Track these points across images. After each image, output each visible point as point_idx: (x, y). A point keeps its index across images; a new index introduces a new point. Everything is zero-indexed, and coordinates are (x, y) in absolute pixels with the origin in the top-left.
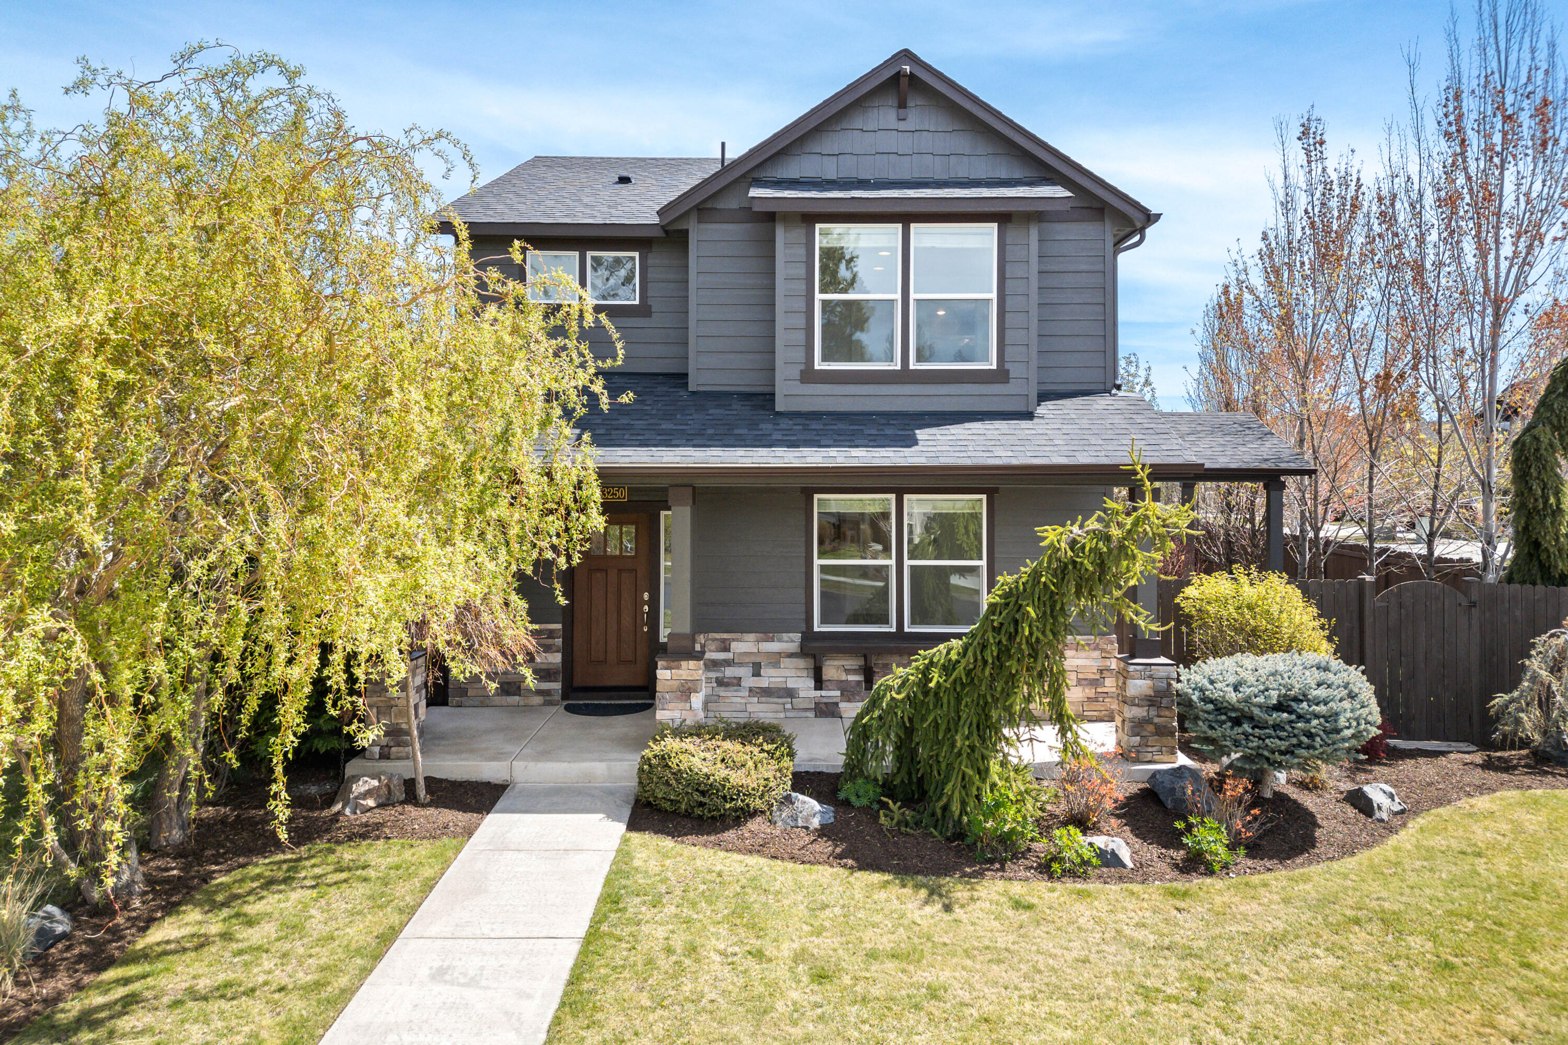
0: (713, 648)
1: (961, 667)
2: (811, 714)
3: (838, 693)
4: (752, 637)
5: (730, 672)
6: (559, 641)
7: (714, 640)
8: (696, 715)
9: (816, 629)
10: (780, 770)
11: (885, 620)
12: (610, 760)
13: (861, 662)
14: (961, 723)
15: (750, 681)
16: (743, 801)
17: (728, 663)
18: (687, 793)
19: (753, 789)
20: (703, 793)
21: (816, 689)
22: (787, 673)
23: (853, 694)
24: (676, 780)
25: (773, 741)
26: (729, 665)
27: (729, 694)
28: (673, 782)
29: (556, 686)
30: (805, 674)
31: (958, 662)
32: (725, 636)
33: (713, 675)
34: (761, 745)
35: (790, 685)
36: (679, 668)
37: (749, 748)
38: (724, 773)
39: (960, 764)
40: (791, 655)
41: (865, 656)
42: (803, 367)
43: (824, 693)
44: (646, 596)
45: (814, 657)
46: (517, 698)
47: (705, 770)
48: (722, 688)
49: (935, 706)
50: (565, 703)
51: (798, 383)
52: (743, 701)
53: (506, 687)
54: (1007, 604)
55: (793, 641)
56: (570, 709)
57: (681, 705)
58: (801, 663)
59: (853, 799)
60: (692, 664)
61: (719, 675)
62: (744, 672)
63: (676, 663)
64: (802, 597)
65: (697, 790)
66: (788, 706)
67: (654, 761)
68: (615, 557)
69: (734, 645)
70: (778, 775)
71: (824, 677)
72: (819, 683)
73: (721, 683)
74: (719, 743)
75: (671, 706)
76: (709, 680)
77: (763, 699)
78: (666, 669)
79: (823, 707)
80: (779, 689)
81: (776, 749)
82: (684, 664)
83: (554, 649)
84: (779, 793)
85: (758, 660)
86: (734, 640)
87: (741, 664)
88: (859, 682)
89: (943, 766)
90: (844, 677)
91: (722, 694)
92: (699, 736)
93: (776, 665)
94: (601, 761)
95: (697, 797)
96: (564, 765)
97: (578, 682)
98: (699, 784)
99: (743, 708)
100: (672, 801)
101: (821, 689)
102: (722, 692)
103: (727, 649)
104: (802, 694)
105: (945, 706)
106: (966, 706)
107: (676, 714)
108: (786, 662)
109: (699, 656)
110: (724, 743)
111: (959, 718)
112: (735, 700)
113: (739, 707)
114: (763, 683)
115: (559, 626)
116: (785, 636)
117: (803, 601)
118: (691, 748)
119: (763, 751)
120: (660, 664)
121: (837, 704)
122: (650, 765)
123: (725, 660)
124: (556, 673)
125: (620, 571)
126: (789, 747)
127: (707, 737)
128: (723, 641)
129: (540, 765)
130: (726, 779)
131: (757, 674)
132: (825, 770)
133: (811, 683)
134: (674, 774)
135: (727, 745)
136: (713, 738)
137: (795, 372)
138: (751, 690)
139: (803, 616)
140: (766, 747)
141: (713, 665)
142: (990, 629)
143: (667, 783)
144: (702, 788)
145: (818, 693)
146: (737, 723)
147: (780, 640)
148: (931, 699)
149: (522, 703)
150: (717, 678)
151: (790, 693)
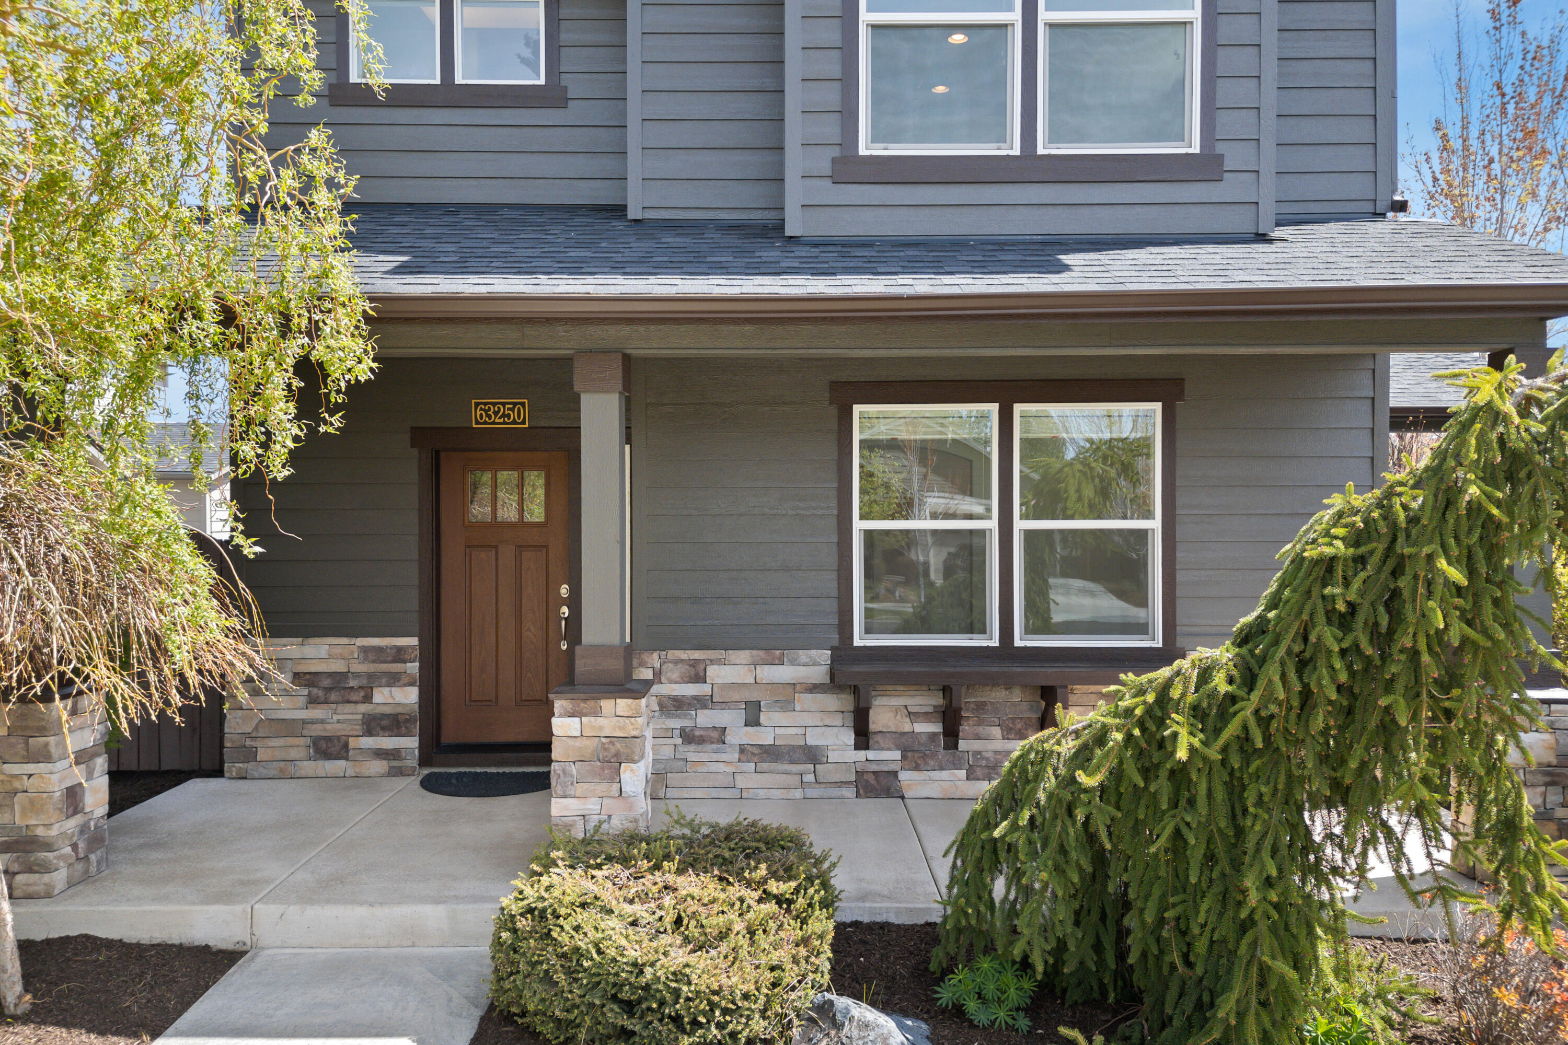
0: (675, 676)
1: (1246, 712)
2: (850, 792)
3: (897, 755)
4: (744, 656)
5: (705, 718)
6: (413, 668)
7: (677, 662)
8: (631, 808)
9: (857, 642)
10: (805, 941)
11: (976, 626)
12: (457, 899)
13: (935, 700)
14: (1250, 844)
15: (740, 735)
16: (721, 1026)
17: (702, 702)
18: (592, 1005)
19: (746, 996)
20: (629, 1007)
21: (857, 747)
22: (807, 719)
23: (924, 757)
24: (569, 972)
25: (788, 873)
26: (705, 707)
27: (704, 757)
28: (560, 977)
29: (411, 743)
30: (839, 722)
31: (1232, 699)
32: (697, 655)
33: (676, 723)
34: (764, 881)
35: (811, 741)
36: (597, 713)
37: (736, 891)
38: (679, 957)
39: (1254, 944)
40: (814, 688)
41: (946, 690)
42: (836, 152)
43: (871, 754)
44: (564, 590)
45: (855, 690)
46: (342, 763)
47: (632, 954)
48: (693, 747)
49: (1175, 804)
50: (426, 771)
51: (828, 183)
52: (730, 769)
53: (323, 745)
54: (1361, 560)
55: (815, 664)
56: (431, 785)
57: (602, 787)
58: (832, 701)
59: (972, 1006)
60: (623, 705)
61: (687, 723)
62: (731, 719)
63: (591, 703)
64: (832, 587)
65: (614, 998)
66: (810, 778)
67: (523, 924)
68: (511, 525)
69: (713, 672)
70: (803, 952)
71: (873, 727)
72: (863, 738)
73: (688, 737)
74: (671, 879)
75: (580, 789)
76: (663, 734)
77: (765, 766)
78: (572, 715)
79: (871, 779)
80: (793, 748)
81: (797, 891)
82: (607, 705)
83: (405, 680)
84: (806, 997)
85: (753, 697)
86: (712, 662)
87: (725, 705)
88: (933, 735)
89: (1201, 946)
90: (907, 727)
91: (692, 757)
92: (625, 861)
93: (787, 705)
94: (438, 901)
95: (615, 1016)
96: (361, 911)
97: (448, 737)
98: (619, 986)
99: (728, 781)
100: (558, 1021)
101: (867, 747)
102: (692, 753)
103: (700, 679)
104: (833, 757)
105: (1202, 801)
106: (1260, 802)
107: (592, 806)
108: (805, 700)
109: (638, 690)
110: (681, 881)
111: (1240, 832)
112: (713, 767)
113: (722, 780)
114: (765, 736)
115: (413, 641)
116: (803, 655)
117: (835, 593)
118: (608, 895)
119: (767, 896)
120: (559, 705)
121: (895, 774)
122: (515, 931)
123: (696, 698)
124: (410, 720)
125: (520, 548)
126: (825, 885)
127: (645, 864)
128: (694, 663)
129: (312, 912)
130: (679, 976)
131: (753, 721)
132: (893, 919)
133: (849, 737)
134: (564, 956)
135: (689, 884)
136: (657, 867)
137: (823, 161)
138: (742, 749)
139: (835, 620)
140: (774, 887)
141: (677, 705)
142: (1321, 618)
143: (547, 978)
144: (625, 994)
145: (862, 755)
146: (714, 827)
147: (793, 662)
148: (1162, 786)
149: (350, 772)
150: (682, 730)
151: (813, 755)
